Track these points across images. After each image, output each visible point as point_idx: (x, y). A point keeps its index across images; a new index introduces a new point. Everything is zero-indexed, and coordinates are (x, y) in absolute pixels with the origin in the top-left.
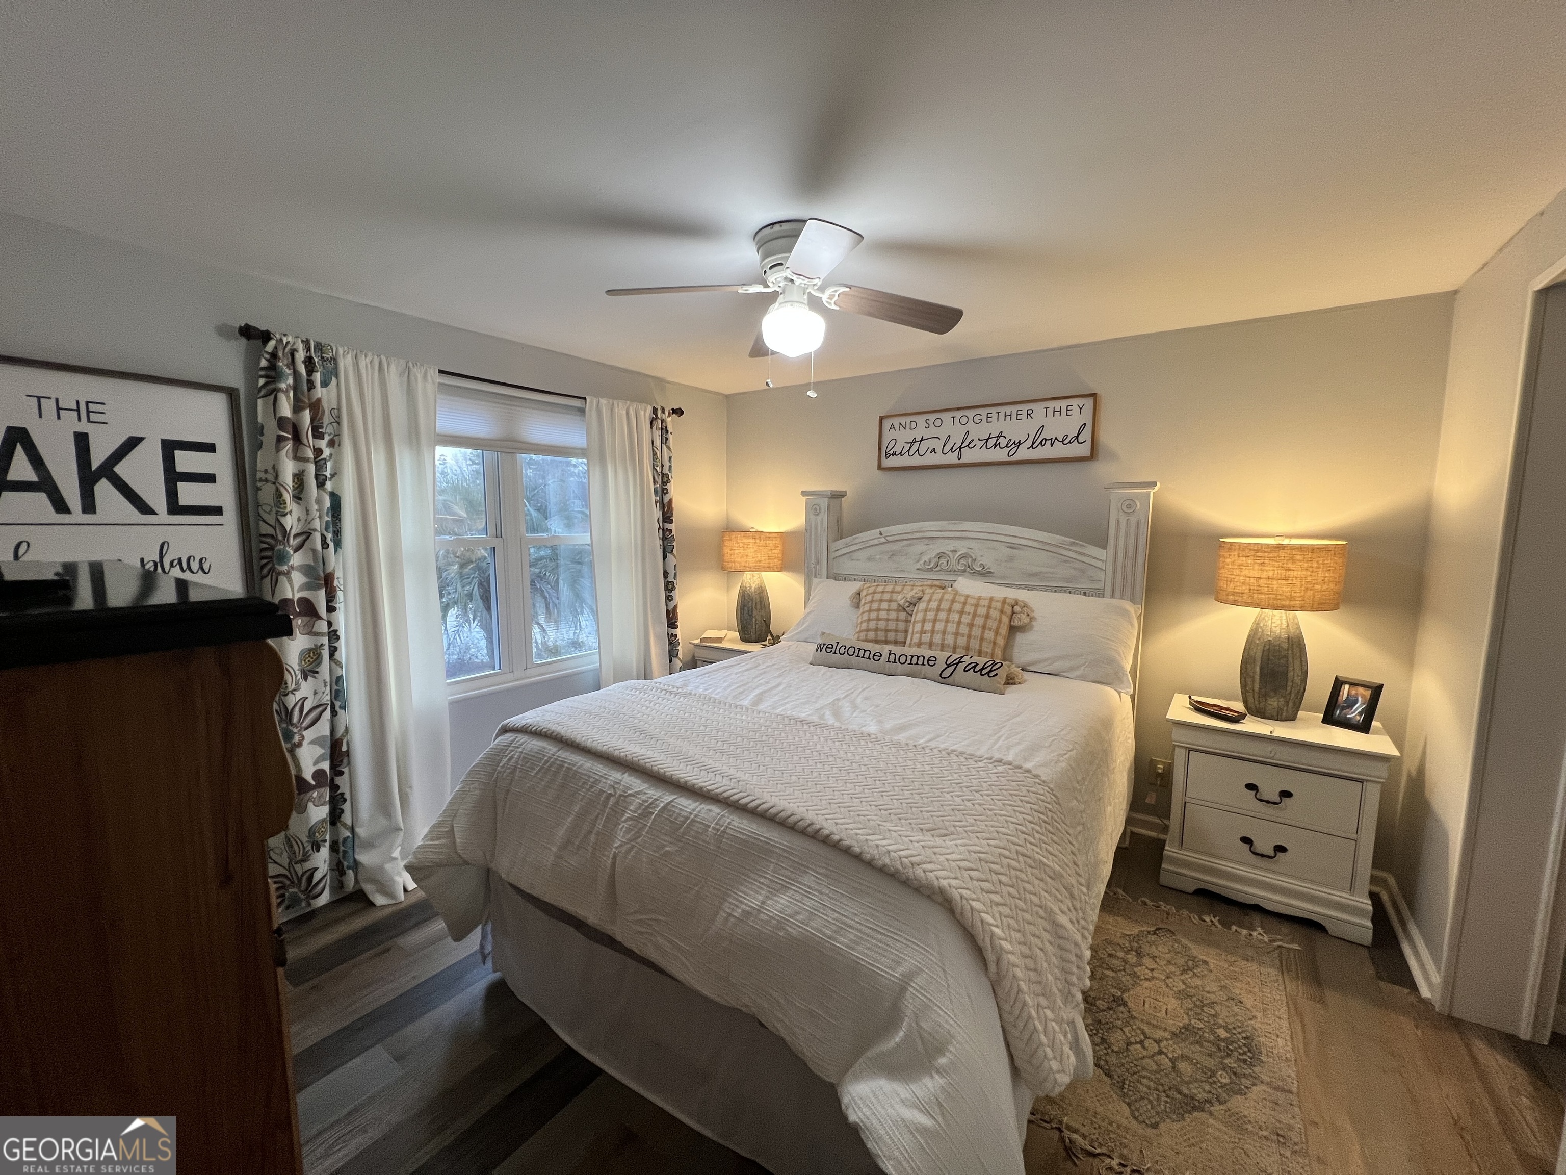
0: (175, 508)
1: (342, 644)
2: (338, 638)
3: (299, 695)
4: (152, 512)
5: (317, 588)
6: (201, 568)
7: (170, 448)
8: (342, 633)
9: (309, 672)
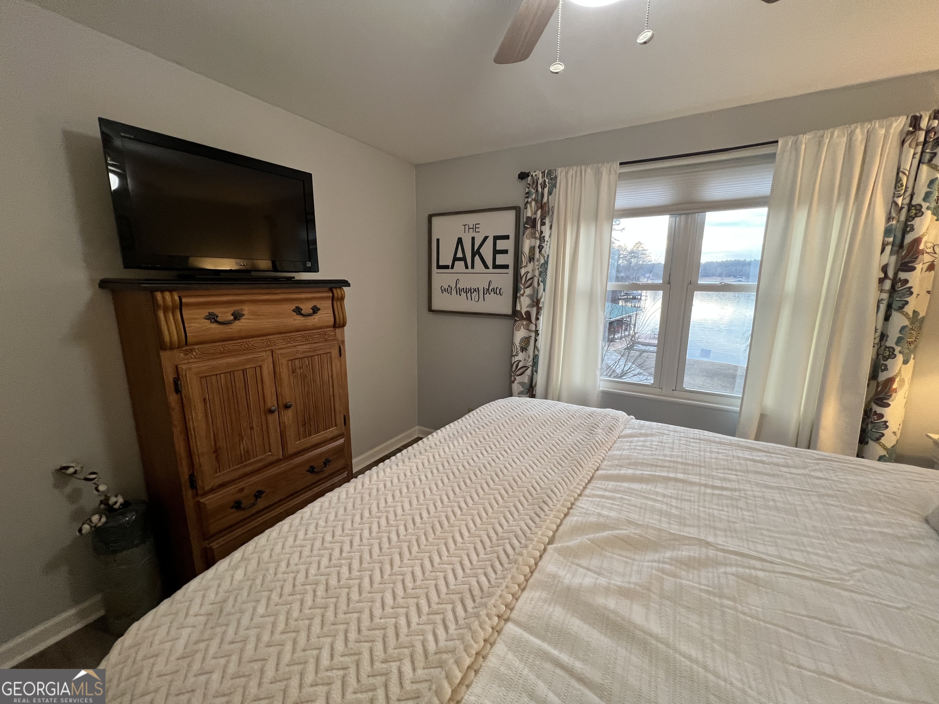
0: (495, 266)
1: (540, 338)
2: (538, 334)
3: (517, 358)
4: (488, 268)
5: (533, 306)
6: (500, 293)
7: (496, 238)
8: (540, 332)
9: (524, 349)
